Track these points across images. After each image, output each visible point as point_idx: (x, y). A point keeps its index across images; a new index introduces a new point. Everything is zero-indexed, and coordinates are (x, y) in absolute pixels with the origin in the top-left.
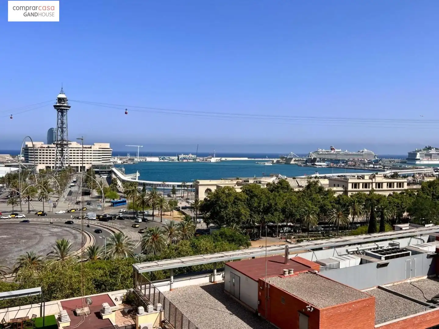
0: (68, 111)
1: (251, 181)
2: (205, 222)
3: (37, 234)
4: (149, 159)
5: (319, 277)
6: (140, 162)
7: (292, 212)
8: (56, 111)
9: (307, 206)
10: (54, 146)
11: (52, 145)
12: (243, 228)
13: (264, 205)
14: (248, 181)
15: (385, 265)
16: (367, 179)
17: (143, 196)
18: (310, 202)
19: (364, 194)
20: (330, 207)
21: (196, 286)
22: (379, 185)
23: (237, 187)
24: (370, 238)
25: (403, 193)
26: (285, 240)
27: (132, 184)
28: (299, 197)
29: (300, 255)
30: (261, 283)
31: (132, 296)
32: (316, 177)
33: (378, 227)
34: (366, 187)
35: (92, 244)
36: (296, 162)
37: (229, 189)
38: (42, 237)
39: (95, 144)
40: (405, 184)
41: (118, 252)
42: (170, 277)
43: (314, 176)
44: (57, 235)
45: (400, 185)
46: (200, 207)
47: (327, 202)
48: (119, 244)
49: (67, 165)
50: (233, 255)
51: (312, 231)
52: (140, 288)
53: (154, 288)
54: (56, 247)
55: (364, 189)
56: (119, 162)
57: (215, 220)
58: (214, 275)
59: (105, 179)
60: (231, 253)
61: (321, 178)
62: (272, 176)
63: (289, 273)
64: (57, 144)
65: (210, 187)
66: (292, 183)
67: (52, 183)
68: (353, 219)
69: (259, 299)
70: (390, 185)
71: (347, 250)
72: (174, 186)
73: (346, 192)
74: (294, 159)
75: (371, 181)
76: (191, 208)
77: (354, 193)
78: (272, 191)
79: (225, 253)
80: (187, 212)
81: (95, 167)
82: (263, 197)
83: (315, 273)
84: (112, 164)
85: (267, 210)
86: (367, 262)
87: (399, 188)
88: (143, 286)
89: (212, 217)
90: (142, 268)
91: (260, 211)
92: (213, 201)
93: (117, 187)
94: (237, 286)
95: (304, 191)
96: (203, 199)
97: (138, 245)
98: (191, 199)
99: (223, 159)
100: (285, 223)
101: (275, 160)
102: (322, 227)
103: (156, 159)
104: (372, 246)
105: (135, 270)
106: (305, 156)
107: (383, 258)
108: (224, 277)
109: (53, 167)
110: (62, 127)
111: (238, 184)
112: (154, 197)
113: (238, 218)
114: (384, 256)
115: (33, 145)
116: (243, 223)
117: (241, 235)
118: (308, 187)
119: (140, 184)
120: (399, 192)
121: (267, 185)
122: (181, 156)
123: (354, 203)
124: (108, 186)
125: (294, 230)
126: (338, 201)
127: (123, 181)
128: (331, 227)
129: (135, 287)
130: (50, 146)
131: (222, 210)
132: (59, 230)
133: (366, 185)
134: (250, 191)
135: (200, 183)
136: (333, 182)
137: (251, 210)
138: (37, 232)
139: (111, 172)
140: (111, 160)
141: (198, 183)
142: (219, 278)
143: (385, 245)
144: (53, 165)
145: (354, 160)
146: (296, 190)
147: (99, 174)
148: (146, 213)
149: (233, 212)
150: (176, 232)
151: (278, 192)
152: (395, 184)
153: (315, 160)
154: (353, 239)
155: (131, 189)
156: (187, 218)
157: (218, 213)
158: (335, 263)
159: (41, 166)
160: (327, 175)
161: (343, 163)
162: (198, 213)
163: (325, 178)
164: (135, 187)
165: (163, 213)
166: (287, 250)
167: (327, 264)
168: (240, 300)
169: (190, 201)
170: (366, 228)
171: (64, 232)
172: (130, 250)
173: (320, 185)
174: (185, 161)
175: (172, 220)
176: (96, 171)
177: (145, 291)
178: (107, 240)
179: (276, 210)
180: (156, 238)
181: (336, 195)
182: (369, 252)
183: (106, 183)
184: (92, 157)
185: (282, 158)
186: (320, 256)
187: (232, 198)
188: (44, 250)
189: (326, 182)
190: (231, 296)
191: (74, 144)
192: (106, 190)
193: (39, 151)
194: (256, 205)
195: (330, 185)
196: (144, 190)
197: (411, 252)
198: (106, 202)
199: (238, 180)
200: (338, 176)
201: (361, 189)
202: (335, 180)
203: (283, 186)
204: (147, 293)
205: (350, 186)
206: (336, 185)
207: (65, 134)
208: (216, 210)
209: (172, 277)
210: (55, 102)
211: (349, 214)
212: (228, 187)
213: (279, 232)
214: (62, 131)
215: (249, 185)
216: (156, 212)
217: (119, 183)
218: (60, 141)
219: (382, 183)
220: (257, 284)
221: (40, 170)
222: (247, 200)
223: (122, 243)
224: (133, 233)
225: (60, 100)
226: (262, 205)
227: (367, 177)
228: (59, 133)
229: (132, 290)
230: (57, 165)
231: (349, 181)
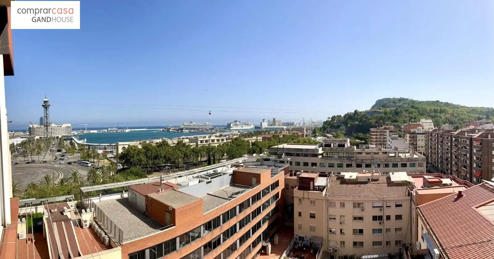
0: (49, 108)
1: (148, 142)
2: (122, 165)
3: (35, 172)
4: (92, 131)
5: (176, 192)
6: (87, 133)
7: (169, 158)
8: (43, 108)
9: (177, 154)
10: (43, 126)
11: (42, 126)
12: (143, 168)
13: (154, 155)
14: (146, 142)
15: (210, 182)
16: (207, 138)
17: (88, 152)
18: (179, 152)
19: (206, 146)
20: (189, 154)
21: (113, 200)
22: (213, 141)
23: (139, 145)
24: (205, 168)
25: (224, 144)
26: (166, 173)
27: (83, 145)
28: (173, 150)
29: (169, 181)
30: (147, 197)
31: (80, 204)
32: (183, 138)
33: (212, 162)
34: (207, 142)
35: (62, 178)
36: (173, 130)
37: (135, 147)
38: (38, 174)
39: (63, 124)
40: (225, 139)
41: (75, 182)
42: (99, 195)
43: (182, 137)
44: (45, 173)
45: (223, 140)
46: (119, 157)
47: (188, 151)
48: (76, 178)
49: (50, 136)
50: (133, 182)
51: (181, 168)
52: (83, 200)
53: (91, 200)
54: (45, 179)
55: (206, 143)
56: (76, 133)
57: (128, 164)
58: (123, 194)
59: (69, 143)
60: (132, 181)
61: (186, 138)
62: (159, 139)
63: (162, 191)
64: (44, 125)
65: (124, 146)
66: (170, 142)
67: (43, 146)
68: (201, 159)
69: (146, 206)
70: (218, 140)
71: (193, 177)
72: (105, 146)
73: (197, 145)
74: (171, 129)
75: (209, 139)
76: (114, 158)
77: (201, 145)
78: (158, 147)
79: (129, 182)
80: (112, 160)
81: (63, 136)
82: (154, 150)
83: (175, 190)
84: (72, 134)
85: (156, 157)
86: (202, 181)
87: (222, 142)
88: (85, 199)
89: (126, 162)
90: (84, 189)
91: (152, 158)
92: (126, 153)
93: (75, 147)
94: (135, 199)
95: (176, 146)
96: (120, 153)
97: (86, 178)
98: (115, 153)
99: (133, 130)
100: (166, 164)
101: (161, 130)
102: (186, 165)
103: (95, 131)
104: (205, 173)
105: (81, 191)
106: (177, 127)
107: (210, 179)
108: (128, 194)
109: (43, 137)
110: (46, 117)
111: (140, 144)
112: (94, 152)
113: (140, 162)
114: (210, 177)
115: (33, 126)
116: (143, 165)
117: (142, 172)
118: (178, 144)
119: (87, 145)
120: (222, 144)
121: (156, 144)
122: (109, 129)
123: (201, 151)
124: (70, 147)
125: (172, 167)
126: (193, 150)
127: (78, 144)
128: (190, 165)
129: (81, 200)
130: (41, 126)
131: (131, 158)
132: (47, 170)
133: (207, 141)
134: (147, 148)
135: (119, 144)
136: (191, 141)
137: (147, 158)
138: (36, 171)
139: (72, 139)
140: (72, 133)
141: (118, 143)
142: (126, 195)
143: (211, 172)
144: (43, 136)
145: (202, 128)
146: (172, 145)
147: (66, 140)
148: (90, 161)
149: (137, 159)
150: (106, 171)
151: (162, 147)
152: (220, 140)
153: (182, 129)
154: (196, 170)
155: (82, 147)
156: (112, 163)
157: (129, 160)
158: (186, 184)
159: (37, 137)
160: (188, 137)
161: (197, 130)
162: (118, 160)
163: (187, 138)
164: (84, 147)
165: (99, 161)
166: (161, 178)
167: (182, 185)
168: (136, 206)
169: (114, 154)
170: (206, 163)
171: (48, 171)
172: (81, 180)
173: (184, 142)
174: (111, 132)
175: (103, 164)
176: (64, 139)
177: (86, 202)
178: (70, 175)
179: (161, 157)
180: (95, 174)
181: (192, 147)
182: (203, 176)
183: (70, 145)
184: (62, 131)
185: (165, 128)
186: (179, 180)
187: (136, 152)
188: (39, 181)
189: (187, 140)
190: (132, 205)
191: (53, 125)
192: (69, 149)
193: (36, 129)
194: (150, 155)
195: (189, 142)
196: (89, 148)
197: (222, 174)
198: (69, 155)
199: (140, 142)
200: (194, 137)
201: (204, 143)
202: (192, 139)
203: (164, 144)
204: (87, 203)
205: (199, 142)
206: (193, 142)
207: (48, 120)
208: (128, 159)
209: (101, 195)
210: (43, 103)
211: (198, 157)
212: (134, 145)
213: (163, 169)
214: (47, 118)
215: (146, 144)
216: (95, 160)
217: (76, 145)
218: (46, 123)
219: (214, 140)
220: (144, 197)
221: (37, 139)
222: (145, 152)
223: (77, 177)
224: (83, 171)
225: (45, 102)
226: (153, 155)
227: (207, 137)
228: (45, 120)
229: (80, 201)
230: (45, 136)
231: (199, 140)
